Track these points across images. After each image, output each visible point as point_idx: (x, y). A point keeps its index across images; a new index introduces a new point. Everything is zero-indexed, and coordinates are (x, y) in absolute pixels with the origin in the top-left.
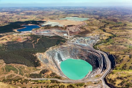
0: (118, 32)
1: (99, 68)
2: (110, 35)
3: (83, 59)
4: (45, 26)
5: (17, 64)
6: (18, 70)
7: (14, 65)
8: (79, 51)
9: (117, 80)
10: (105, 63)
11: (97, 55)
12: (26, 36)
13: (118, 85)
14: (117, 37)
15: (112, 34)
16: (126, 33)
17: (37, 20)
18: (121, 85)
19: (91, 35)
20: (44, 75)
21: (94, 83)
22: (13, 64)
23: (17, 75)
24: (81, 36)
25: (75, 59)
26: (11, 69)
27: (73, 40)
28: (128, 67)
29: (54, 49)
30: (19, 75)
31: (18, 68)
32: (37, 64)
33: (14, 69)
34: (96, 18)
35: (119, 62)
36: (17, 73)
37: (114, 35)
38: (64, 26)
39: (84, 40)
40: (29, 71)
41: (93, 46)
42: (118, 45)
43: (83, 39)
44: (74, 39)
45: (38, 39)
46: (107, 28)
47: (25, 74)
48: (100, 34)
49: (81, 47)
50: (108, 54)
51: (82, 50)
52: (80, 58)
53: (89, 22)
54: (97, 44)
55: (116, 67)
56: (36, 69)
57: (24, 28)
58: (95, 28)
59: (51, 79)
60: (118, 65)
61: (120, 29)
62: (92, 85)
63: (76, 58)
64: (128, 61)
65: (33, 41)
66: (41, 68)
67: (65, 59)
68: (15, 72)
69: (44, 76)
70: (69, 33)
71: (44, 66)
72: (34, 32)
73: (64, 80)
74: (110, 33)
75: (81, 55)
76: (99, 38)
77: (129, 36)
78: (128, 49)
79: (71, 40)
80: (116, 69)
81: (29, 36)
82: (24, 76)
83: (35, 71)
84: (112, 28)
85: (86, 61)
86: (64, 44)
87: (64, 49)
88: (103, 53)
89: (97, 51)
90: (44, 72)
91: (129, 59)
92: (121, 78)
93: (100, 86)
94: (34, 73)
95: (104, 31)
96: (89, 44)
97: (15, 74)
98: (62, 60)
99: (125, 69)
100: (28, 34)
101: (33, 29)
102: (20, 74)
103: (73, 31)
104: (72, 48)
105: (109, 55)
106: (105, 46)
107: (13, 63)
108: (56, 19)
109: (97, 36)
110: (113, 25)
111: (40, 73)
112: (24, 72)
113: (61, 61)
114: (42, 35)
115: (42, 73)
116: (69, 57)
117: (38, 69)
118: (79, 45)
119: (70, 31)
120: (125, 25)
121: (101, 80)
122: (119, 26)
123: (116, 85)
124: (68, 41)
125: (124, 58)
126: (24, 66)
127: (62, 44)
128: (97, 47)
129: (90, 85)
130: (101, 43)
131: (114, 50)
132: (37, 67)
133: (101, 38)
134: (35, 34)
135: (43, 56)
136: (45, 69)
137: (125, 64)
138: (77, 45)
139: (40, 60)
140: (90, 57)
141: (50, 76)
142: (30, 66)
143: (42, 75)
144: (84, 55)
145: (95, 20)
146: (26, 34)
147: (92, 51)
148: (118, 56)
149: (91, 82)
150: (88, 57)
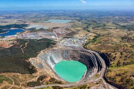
0: (101, 32)
1: (95, 67)
2: (95, 35)
3: (76, 60)
4: (30, 29)
5: (9, 73)
6: (12, 79)
7: (6, 75)
8: (71, 52)
9: (116, 77)
10: (99, 62)
11: (89, 55)
12: (12, 41)
13: (119, 82)
14: (102, 36)
15: (97, 34)
16: (108, 32)
17: (19, 24)
18: (122, 82)
19: (78, 35)
20: (42, 81)
21: (95, 83)
22: (4, 74)
23: (12, 86)
24: (69, 38)
25: (68, 60)
26: (4, 80)
27: (62, 42)
28: (122, 64)
29: (46, 52)
30: (15, 86)
31: (12, 78)
32: (32, 70)
33: (7, 80)
34: (77, 20)
35: (113, 59)
36: (12, 84)
37: (99, 35)
38: (49, 28)
39: (74, 41)
40: (24, 79)
41: (83, 46)
42: (106, 44)
43: (72, 40)
44: (63, 40)
45: (26, 43)
46: (90, 29)
47: (21, 83)
48: (86, 34)
49: (72, 48)
50: (99, 53)
51: (73, 51)
52: (72, 59)
53: (72, 24)
54: (86, 44)
55: (111, 65)
56: (33, 76)
57: (7, 32)
58: (79, 29)
59: (52, 86)
60: (112, 62)
61: (101, 29)
62: (94, 86)
63: (68, 59)
64: (121, 57)
65: (21, 46)
66: (38, 74)
67: (58, 62)
68: (9, 83)
69: (43, 83)
70: (56, 35)
71: (40, 72)
72: (20, 36)
73: (65, 84)
74: (94, 33)
75: (73, 56)
76: (86, 38)
77: (112, 35)
78: (116, 47)
79: (61, 42)
80: (112, 67)
81: (15, 40)
82: (20, 86)
83: (32, 79)
84: (95, 29)
86: (55, 46)
87: (55, 51)
88: (94, 52)
89: (88, 51)
90: (42, 78)
91: (120, 56)
92: (119, 75)
93: (102, 85)
94: (31, 81)
95: (89, 31)
96: (79, 44)
97: (10, 85)
98: (55, 63)
99: (120, 66)
100: (13, 38)
101: (18, 33)
102: (15, 84)
103: (60, 33)
104: (63, 49)
105: (101, 53)
106: (94, 46)
107: (4, 72)
108: (40, 22)
109: (84, 36)
110: (94, 25)
111: (38, 80)
112: (19, 81)
113: (54, 65)
114: (29, 39)
115: (39, 79)
116: (62, 59)
117: (34, 75)
118: (70, 47)
119: (57, 33)
120: (105, 25)
121: (101, 80)
122: (100, 27)
123: (117, 83)
124: (58, 44)
125: (116, 55)
126: (18, 74)
127: (52, 47)
128: (87, 47)
129: (92, 86)
130: (90, 43)
131: (103, 49)
132: (33, 74)
133: (88, 38)
134: (21, 38)
135: (37, 61)
136: (42, 75)
137: (119, 61)
138: (68, 46)
139: (34, 66)
140: (82, 57)
141: (50, 82)
142: (25, 74)
143: (41, 81)
145: (77, 22)
146: (11, 39)
147: (83, 51)
148: (110, 54)
149: (93, 82)
150: (80, 57)
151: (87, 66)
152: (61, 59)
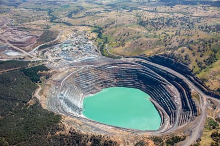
1: (165, 85)
3: (110, 86)
8: (93, 73)
10: (165, 72)
11: (132, 66)
15: (89, 26)
19: (63, 36)
21: (211, 108)
25: (95, 93)
27: (51, 59)
28: (203, 64)
35: (187, 61)
37: (96, 27)
41: (103, 55)
44: (48, 54)
48: (74, 31)
49: (88, 64)
51: (96, 69)
52: (102, 86)
54: (102, 50)
60: (190, 65)
61: (86, 16)
63: (95, 90)
64: (194, 54)
70: (16, 48)
75: (102, 79)
76: (86, 38)
85: (117, 87)
91: (191, 52)
96: (91, 53)
98: (80, 110)
99: (205, 68)
104: (75, 73)
105: (149, 58)
109: (76, 36)
113: (81, 113)
116: (82, 94)
121: (209, 99)
124: (49, 65)
133: (89, 38)
137: (196, 61)
140: (121, 76)
144: (107, 77)
147: (115, 64)
148: (173, 54)
150: (116, 78)
151: (141, 89)
152: (83, 96)
